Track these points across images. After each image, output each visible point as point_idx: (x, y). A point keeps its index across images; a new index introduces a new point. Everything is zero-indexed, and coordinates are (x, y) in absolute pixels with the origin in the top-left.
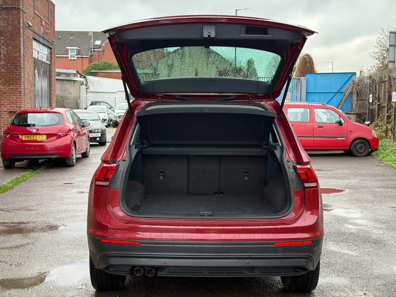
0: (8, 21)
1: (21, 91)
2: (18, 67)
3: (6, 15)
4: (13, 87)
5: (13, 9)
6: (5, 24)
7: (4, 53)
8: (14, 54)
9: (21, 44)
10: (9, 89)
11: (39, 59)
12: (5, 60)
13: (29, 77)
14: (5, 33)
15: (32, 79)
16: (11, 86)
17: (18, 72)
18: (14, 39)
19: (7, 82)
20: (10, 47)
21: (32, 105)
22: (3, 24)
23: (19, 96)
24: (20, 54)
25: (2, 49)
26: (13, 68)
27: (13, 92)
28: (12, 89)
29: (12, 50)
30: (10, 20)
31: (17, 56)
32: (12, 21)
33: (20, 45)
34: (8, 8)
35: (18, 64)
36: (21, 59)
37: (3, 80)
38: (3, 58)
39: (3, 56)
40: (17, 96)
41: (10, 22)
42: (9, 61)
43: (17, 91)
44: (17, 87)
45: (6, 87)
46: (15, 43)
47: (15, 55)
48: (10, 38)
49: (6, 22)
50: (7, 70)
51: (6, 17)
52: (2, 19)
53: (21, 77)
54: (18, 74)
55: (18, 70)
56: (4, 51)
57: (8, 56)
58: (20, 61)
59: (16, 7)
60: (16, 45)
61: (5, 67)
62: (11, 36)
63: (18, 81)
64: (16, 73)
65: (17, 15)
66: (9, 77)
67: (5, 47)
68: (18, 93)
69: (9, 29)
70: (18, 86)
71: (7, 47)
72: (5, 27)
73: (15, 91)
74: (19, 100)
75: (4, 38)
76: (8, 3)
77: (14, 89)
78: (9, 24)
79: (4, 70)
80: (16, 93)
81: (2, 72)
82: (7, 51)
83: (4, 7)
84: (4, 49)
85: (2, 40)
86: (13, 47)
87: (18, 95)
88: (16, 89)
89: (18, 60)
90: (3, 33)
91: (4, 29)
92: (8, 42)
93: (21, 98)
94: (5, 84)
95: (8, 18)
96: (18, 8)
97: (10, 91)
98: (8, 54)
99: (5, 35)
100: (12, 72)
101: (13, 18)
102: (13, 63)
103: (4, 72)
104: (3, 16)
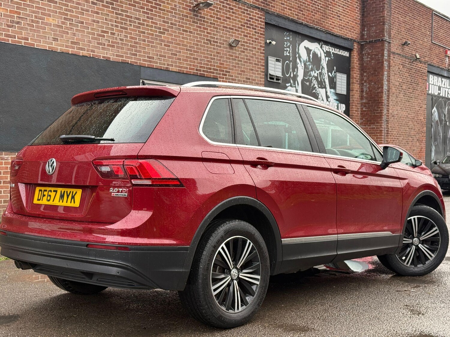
0: (371, 56)
1: (382, 130)
2: (380, 104)
3: (370, 49)
4: (374, 126)
5: (376, 42)
6: (369, 59)
7: (366, 90)
8: (376, 90)
9: (384, 78)
10: (370, 128)
11: (441, 95)
12: (367, 98)
13: (418, 116)
14: (369, 69)
15: (424, 118)
16: (372, 125)
17: (379, 109)
18: (377, 74)
19: (368, 121)
20: (373, 84)
21: (422, 148)
22: (366, 59)
23: (380, 136)
24: (382, 90)
25: (365, 86)
26: (375, 105)
27: (374, 132)
28: (373, 128)
29: (374, 86)
30: (373, 54)
31: (379, 93)
32: (376, 55)
33: (383, 80)
34: (372, 41)
35: (379, 101)
36: (383, 95)
37: (364, 119)
38: (365, 96)
39: (365, 94)
40: (378, 136)
41: (374, 56)
42: (370, 98)
43: (378, 131)
44: (378, 126)
45: (367, 126)
46: (377, 78)
47: (377, 92)
48: (373, 74)
49: (370, 56)
50: (369, 108)
51: (370, 52)
52: (366, 54)
53: (382, 115)
54: (379, 111)
55: (380, 108)
56: (366, 89)
57: (370, 93)
58: (382, 97)
59: (380, 39)
60: (378, 80)
61: (367, 105)
62: (374, 71)
63: (379, 119)
64: (378, 110)
65: (381, 47)
66: (371, 116)
67: (368, 84)
68: (378, 133)
69: (372, 64)
70: (379, 124)
71: (369, 84)
72: (368, 62)
73: (376, 130)
74: (380, 141)
75: (367, 74)
76: (372, 37)
77: (375, 128)
78: (372, 59)
79: (365, 108)
80: (376, 133)
81: (363, 111)
82: (369, 88)
83: (368, 41)
84: (366, 86)
85: (365, 76)
86: (375, 83)
87: (379, 134)
88: (377, 128)
89: (380, 96)
90: (366, 69)
91: (367, 64)
92: (371, 78)
93: (382, 138)
94: (367, 124)
95: (371, 52)
96: (382, 40)
97: (371, 131)
98: (370, 91)
99: (368, 70)
100: (373, 111)
101: (377, 51)
102: (375, 100)
103: (365, 111)
104: (367, 51)
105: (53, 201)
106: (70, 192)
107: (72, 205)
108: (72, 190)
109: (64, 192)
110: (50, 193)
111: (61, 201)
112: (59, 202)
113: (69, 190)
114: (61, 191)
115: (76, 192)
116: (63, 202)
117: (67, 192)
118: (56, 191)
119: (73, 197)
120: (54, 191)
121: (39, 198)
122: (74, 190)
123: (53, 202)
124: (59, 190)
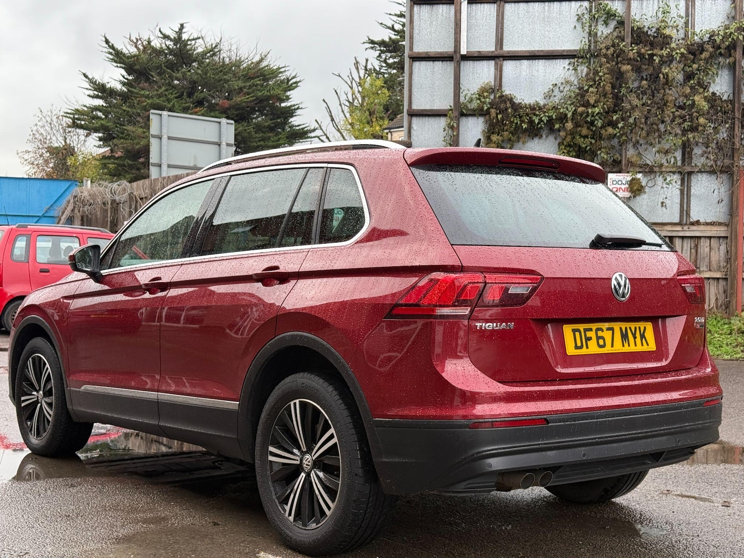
105: (612, 346)
106: (636, 328)
107: (645, 348)
108: (637, 325)
109: (626, 328)
110: (600, 333)
111: (626, 345)
112: (623, 346)
113: (633, 325)
114: (621, 329)
115: (645, 328)
116: (629, 346)
117: (630, 328)
118: (612, 329)
119: (643, 336)
120: (608, 329)
121: (579, 344)
122: (642, 325)
123: (612, 349)
124: (617, 326)
